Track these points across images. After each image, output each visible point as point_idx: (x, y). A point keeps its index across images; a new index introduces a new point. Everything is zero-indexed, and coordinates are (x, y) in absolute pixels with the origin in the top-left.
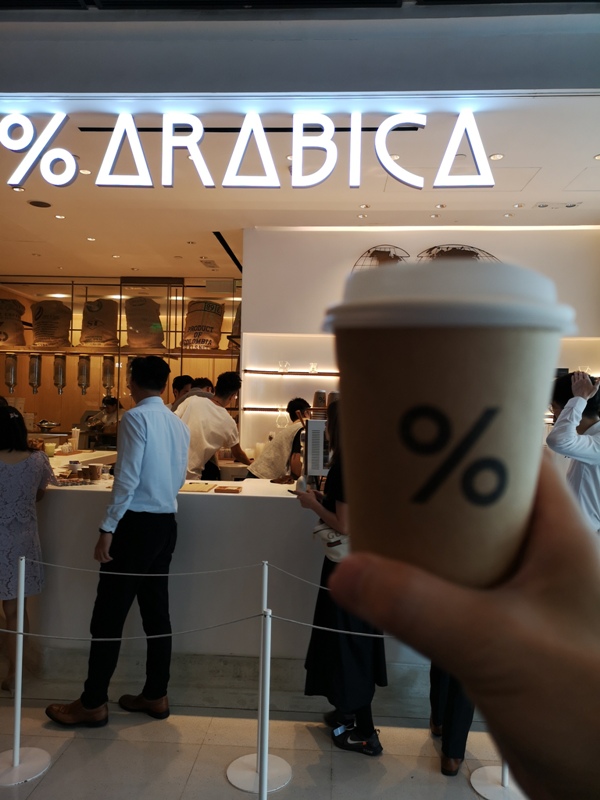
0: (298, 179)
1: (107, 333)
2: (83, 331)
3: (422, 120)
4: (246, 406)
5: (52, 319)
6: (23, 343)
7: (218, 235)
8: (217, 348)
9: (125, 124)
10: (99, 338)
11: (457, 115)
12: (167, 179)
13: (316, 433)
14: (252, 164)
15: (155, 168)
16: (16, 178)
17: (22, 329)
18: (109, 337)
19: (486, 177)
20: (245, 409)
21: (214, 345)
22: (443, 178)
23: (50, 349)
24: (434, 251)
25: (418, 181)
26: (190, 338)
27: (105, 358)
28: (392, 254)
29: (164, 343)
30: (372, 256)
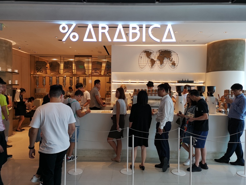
0: (131, 40)
1: (70, 70)
2: (64, 70)
3: (159, 26)
4: (113, 91)
5: (54, 66)
6: (47, 73)
7: (104, 47)
8: (101, 74)
9: (90, 26)
10: (68, 72)
11: (167, 25)
12: (100, 40)
13: (135, 99)
14: (120, 36)
15: (97, 37)
16: (64, 40)
17: (46, 69)
18: (71, 72)
19: (174, 40)
20: (112, 92)
21: (100, 73)
22: (164, 40)
23: (55, 75)
24: (160, 51)
25: (158, 41)
26: (93, 71)
27: (70, 77)
28: (150, 52)
29: (86, 73)
30: (145, 52)
